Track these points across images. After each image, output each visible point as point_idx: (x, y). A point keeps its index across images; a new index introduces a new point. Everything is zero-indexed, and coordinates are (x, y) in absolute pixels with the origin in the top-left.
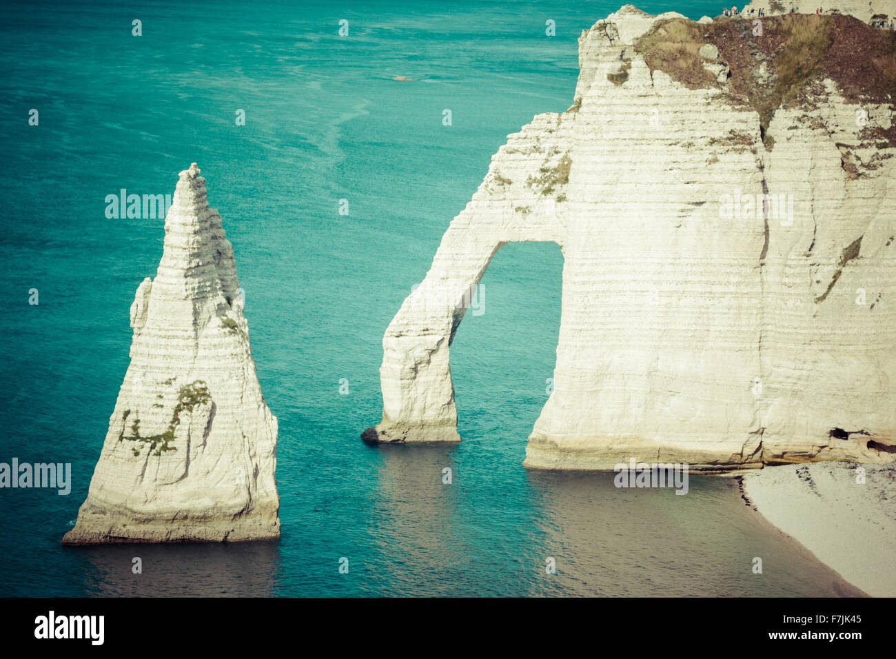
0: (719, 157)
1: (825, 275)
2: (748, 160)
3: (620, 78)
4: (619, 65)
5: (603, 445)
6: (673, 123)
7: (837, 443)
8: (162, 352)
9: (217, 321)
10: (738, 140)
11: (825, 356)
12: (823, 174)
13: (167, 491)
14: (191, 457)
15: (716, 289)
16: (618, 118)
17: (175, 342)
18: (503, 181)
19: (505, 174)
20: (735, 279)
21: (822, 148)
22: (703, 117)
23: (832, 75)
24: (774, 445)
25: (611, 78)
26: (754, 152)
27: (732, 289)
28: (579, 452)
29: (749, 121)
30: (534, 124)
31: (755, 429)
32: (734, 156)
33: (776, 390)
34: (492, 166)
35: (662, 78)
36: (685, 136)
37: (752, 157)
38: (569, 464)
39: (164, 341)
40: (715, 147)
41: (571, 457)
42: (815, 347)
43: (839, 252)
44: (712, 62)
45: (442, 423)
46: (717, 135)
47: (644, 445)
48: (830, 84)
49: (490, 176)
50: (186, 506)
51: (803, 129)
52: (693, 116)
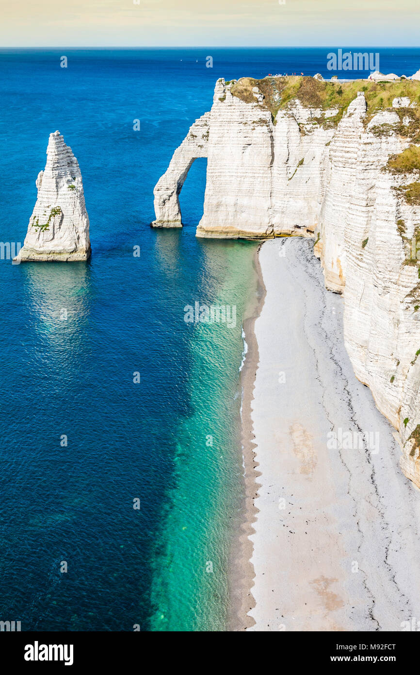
0: (255, 128)
1: (292, 170)
2: (265, 129)
3: (222, 99)
4: (223, 94)
5: (220, 230)
6: (240, 115)
7: (297, 230)
8: (46, 196)
9: (66, 186)
10: (262, 122)
11: (291, 199)
12: (292, 134)
13: (47, 244)
14: (55, 232)
15: (256, 175)
16: (222, 114)
17: (50, 193)
18: (193, 136)
19: (194, 134)
20: (262, 172)
21: (292, 125)
22: (251, 113)
23: (299, 98)
24: (277, 230)
25: (220, 99)
26: (268, 126)
27: (261, 175)
28: (212, 232)
29: (267, 115)
30: (205, 116)
31: (270, 225)
32: (260, 128)
33: (277, 211)
34: (190, 131)
35: (236, 100)
36: (244, 120)
37: (266, 128)
38: (209, 236)
39: (46, 193)
40: (255, 124)
41: (210, 233)
42: (288, 196)
43: (298, 162)
44: (256, 93)
45: (175, 221)
46: (255, 120)
47: (234, 230)
48: (297, 101)
49: (189, 134)
50: (53, 249)
51: (286, 118)
52: (247, 113)
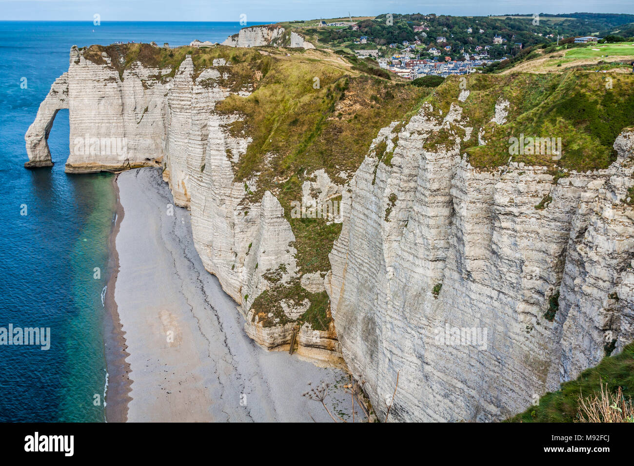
0: (107, 84)
1: (140, 116)
2: (115, 84)
3: (77, 62)
4: (77, 58)
5: (85, 166)
6: (93, 75)
7: (147, 162)
10: (112, 79)
11: (141, 138)
12: (137, 88)
15: (111, 121)
16: (78, 74)
18: (55, 92)
19: (56, 90)
20: (115, 118)
21: (136, 81)
22: (102, 73)
23: (140, 60)
24: (132, 163)
25: (75, 62)
26: (117, 82)
27: (115, 121)
28: (79, 168)
29: (116, 74)
30: (63, 76)
32: (111, 84)
33: (130, 148)
34: (52, 88)
35: (89, 62)
36: (97, 78)
38: (76, 172)
40: (106, 81)
41: (77, 169)
42: (138, 136)
43: (143, 109)
44: (105, 57)
45: (46, 161)
46: (107, 78)
47: (97, 165)
48: (139, 63)
49: (51, 91)
51: (131, 76)
52: (99, 73)
